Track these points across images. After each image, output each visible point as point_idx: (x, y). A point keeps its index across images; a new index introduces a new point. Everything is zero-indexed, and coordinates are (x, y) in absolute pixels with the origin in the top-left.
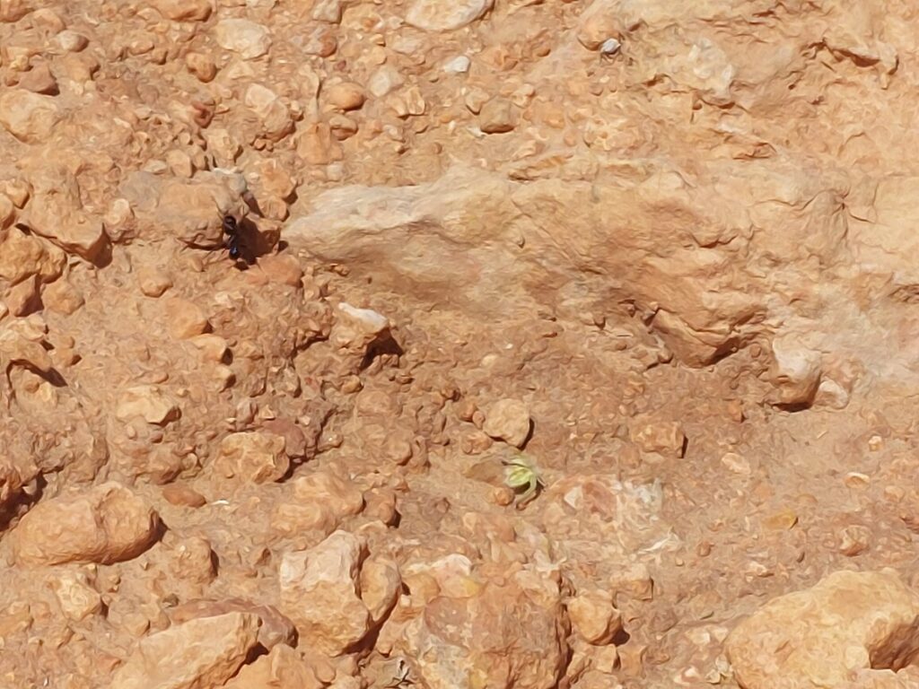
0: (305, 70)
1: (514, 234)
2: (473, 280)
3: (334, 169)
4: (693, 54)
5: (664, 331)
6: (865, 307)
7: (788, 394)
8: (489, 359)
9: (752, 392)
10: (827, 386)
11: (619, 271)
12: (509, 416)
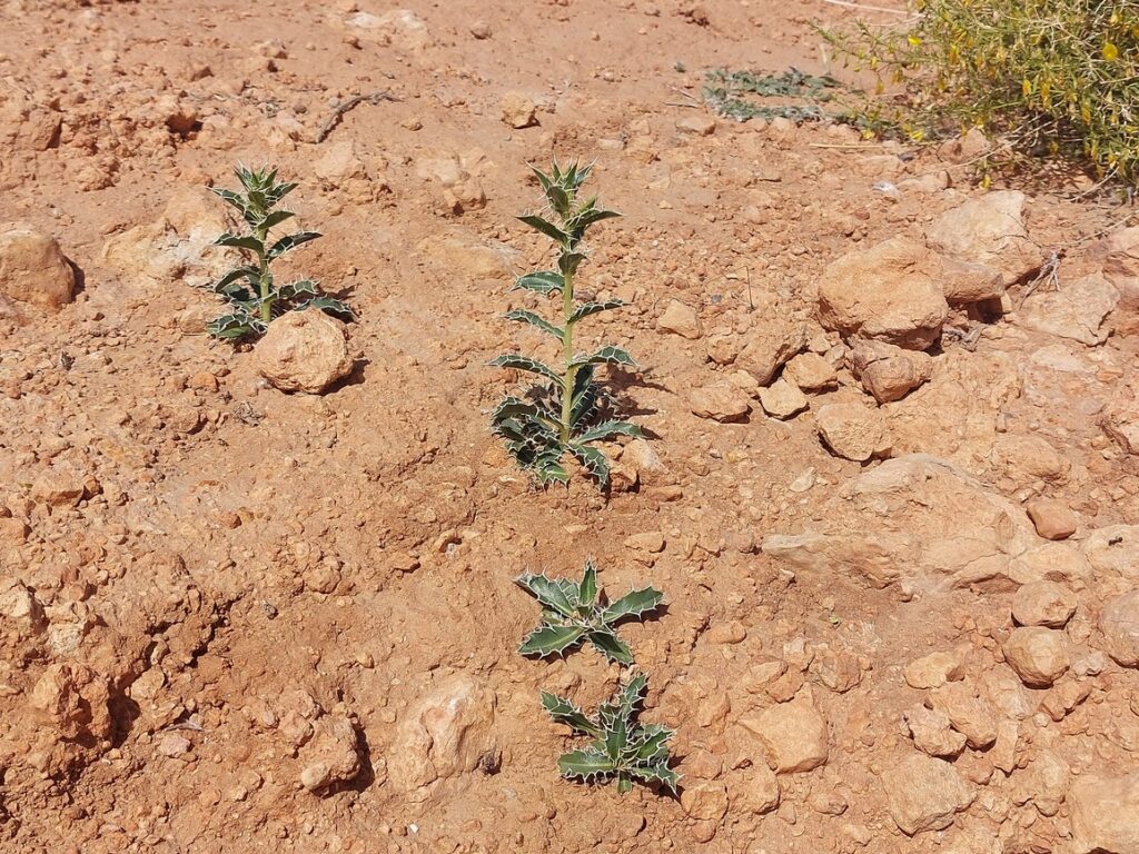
0: (764, 502)
1: (827, 550)
2: (814, 563)
3: (773, 530)
4: (876, 501)
5: (870, 579)
6: (927, 574)
7: (905, 598)
8: (819, 585)
9: (894, 597)
10: (915, 596)
11: (857, 562)
12: (829, 602)
